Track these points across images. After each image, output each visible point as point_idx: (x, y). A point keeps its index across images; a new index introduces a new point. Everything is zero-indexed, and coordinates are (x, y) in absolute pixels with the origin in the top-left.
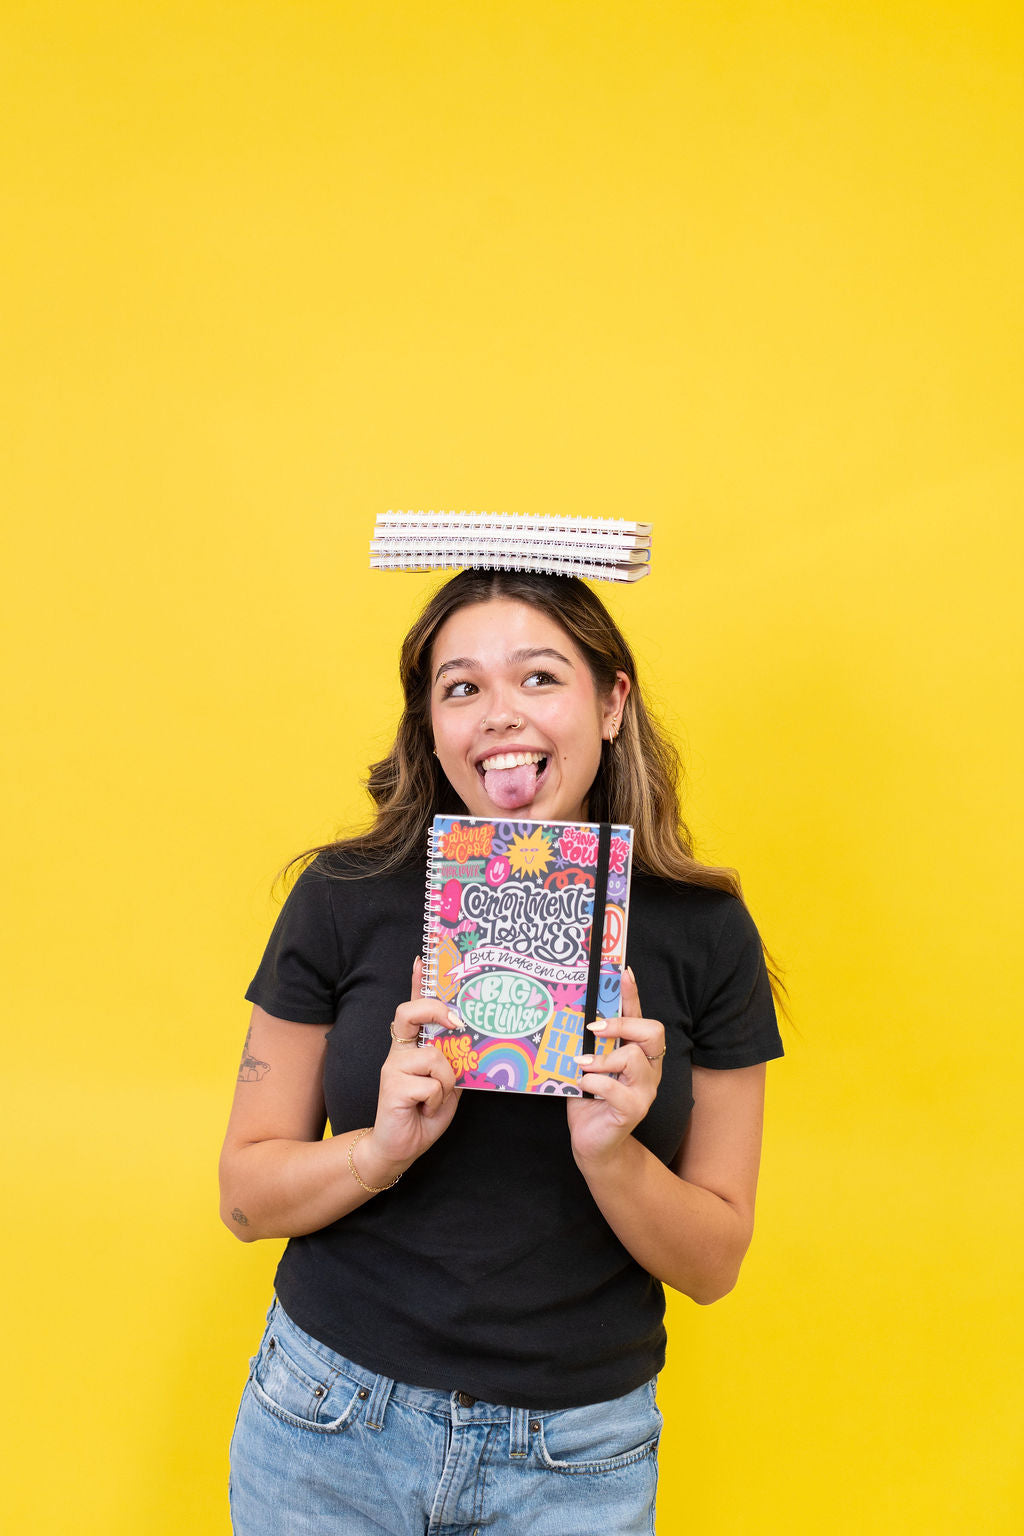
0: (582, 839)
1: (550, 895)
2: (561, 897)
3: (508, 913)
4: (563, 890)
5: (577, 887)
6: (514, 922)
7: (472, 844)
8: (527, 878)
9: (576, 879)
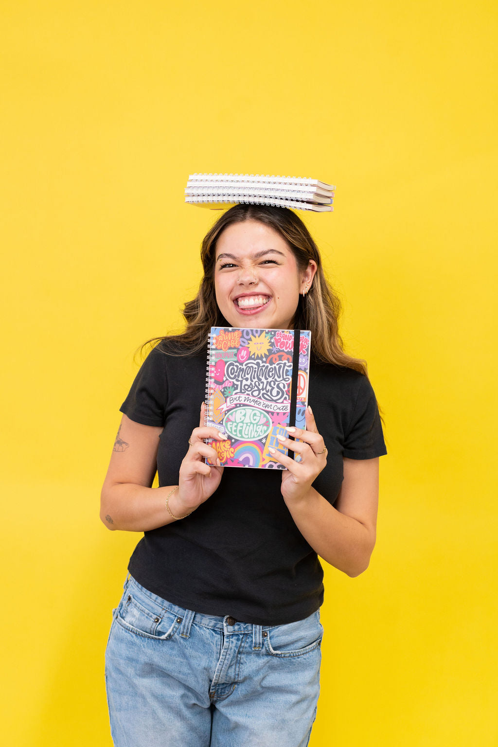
0: (285, 337)
1: (270, 367)
2: (275, 367)
3: (249, 376)
4: (276, 363)
5: (283, 362)
6: (252, 381)
7: (230, 341)
8: (258, 358)
9: (283, 358)
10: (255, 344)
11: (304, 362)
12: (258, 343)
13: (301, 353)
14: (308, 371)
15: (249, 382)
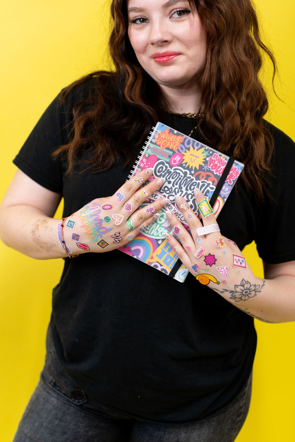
10: (191, 154)
11: (226, 190)
12: (193, 155)
13: (227, 182)
14: (225, 200)
15: (170, 186)
